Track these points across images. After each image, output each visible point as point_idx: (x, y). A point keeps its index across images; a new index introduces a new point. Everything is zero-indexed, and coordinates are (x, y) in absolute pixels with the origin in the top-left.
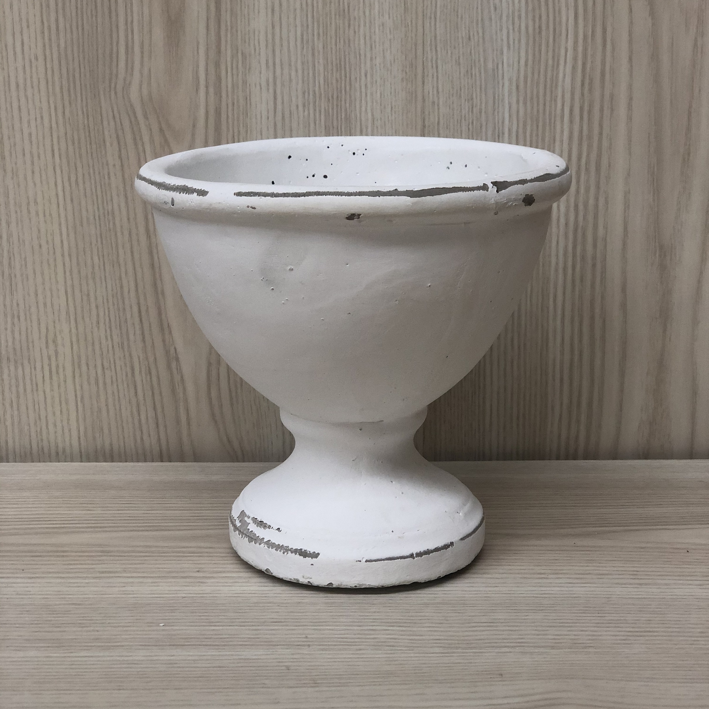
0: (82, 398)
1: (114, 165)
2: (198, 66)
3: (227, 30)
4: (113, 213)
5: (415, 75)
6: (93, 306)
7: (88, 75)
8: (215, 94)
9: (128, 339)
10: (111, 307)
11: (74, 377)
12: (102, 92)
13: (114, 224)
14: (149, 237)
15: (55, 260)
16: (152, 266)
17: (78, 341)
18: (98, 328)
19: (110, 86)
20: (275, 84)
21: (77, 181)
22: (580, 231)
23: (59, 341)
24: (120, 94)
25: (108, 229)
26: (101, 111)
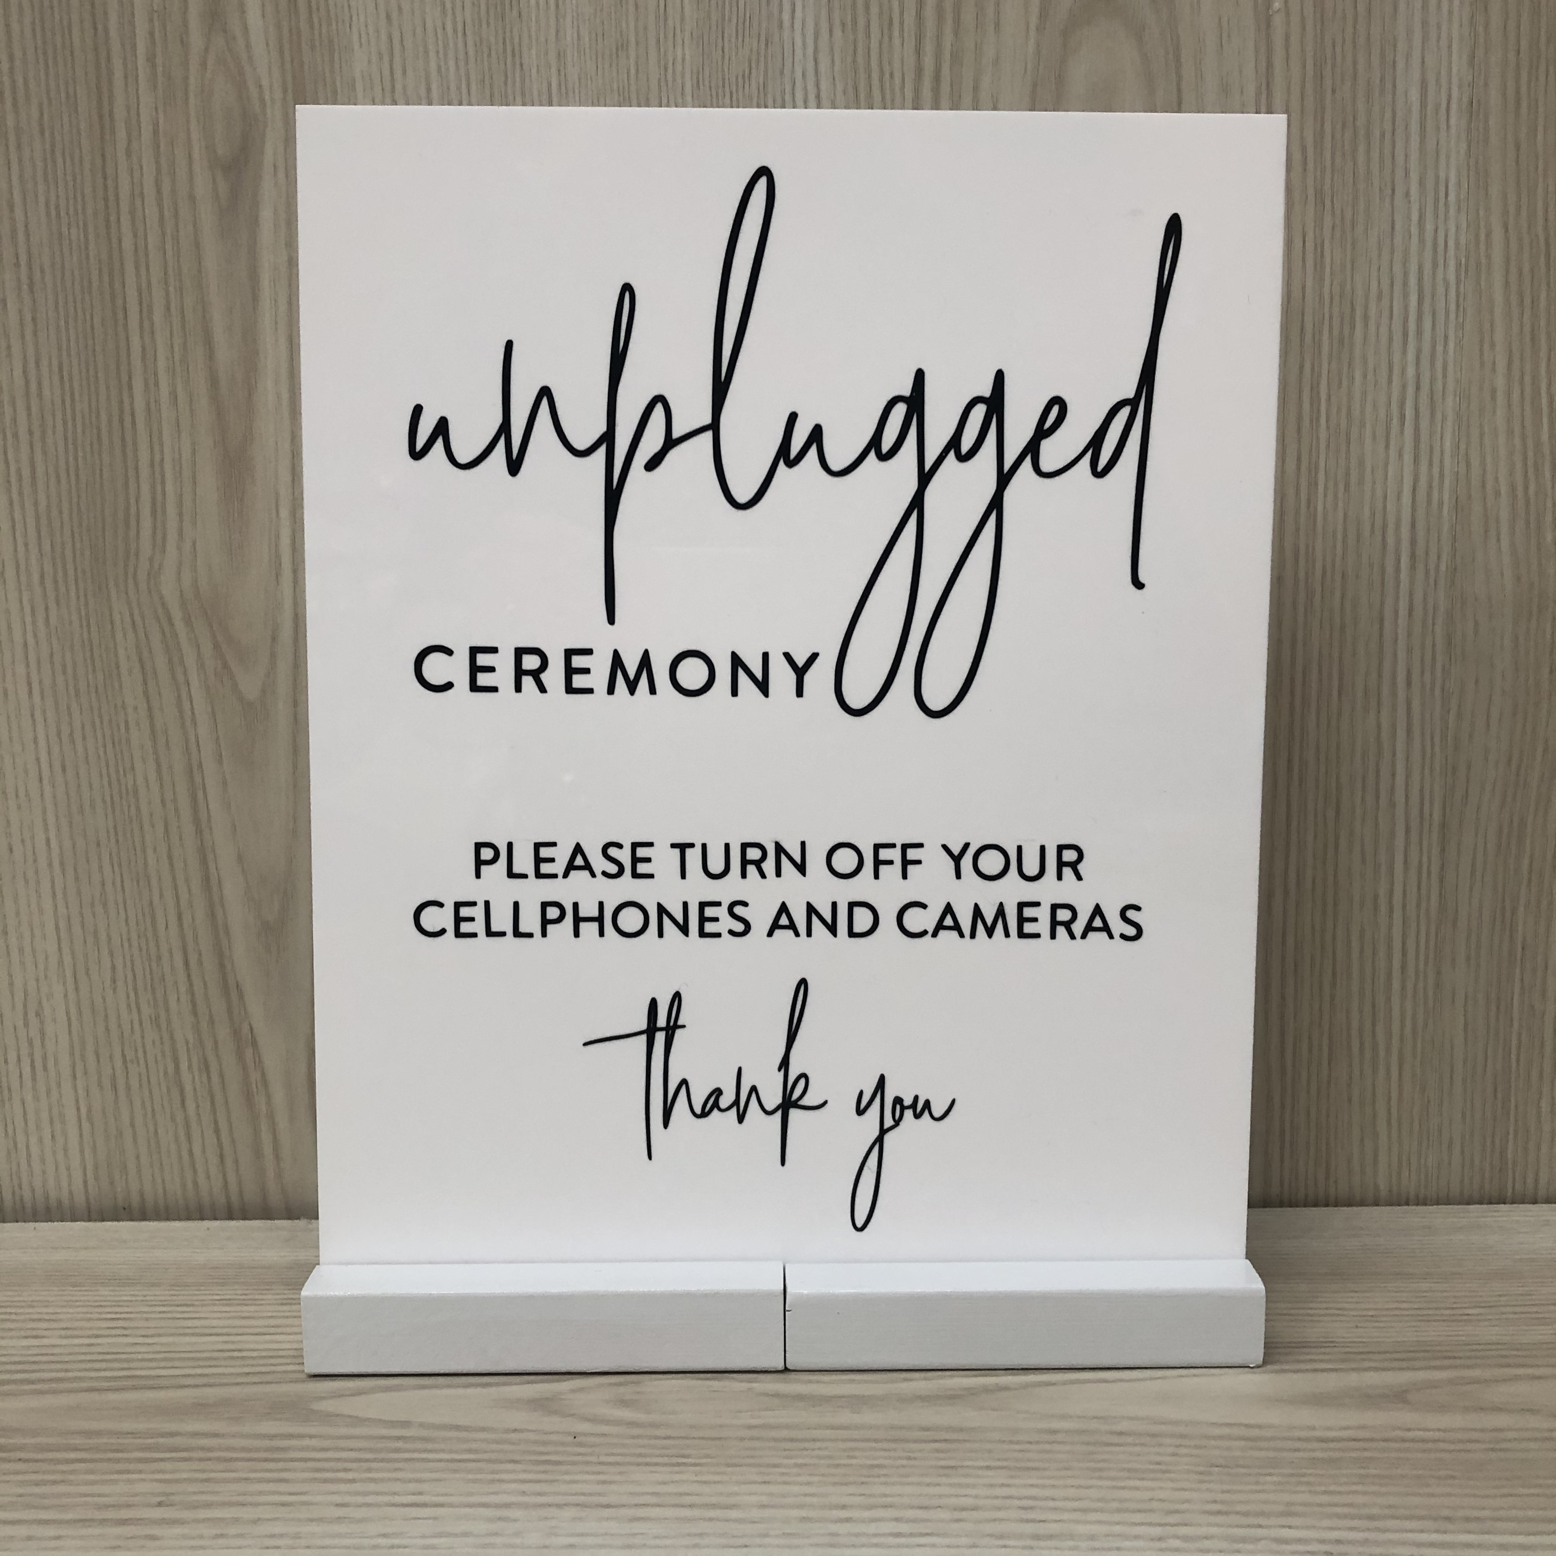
0: (89, 1111)
1: (136, 708)
4: (136, 792)
6: (105, 950)
7: (87, 553)
9: (167, 1010)
10: (136, 955)
11: (74, 1076)
12: (111, 584)
13: (138, 809)
14: (199, 831)
15: (37, 872)
16: (206, 879)
17: (80, 1013)
18: (115, 990)
19: (126, 574)
21: (71, 734)
23: (47, 1012)
24: (143, 586)
25: (127, 817)
26: (111, 615)
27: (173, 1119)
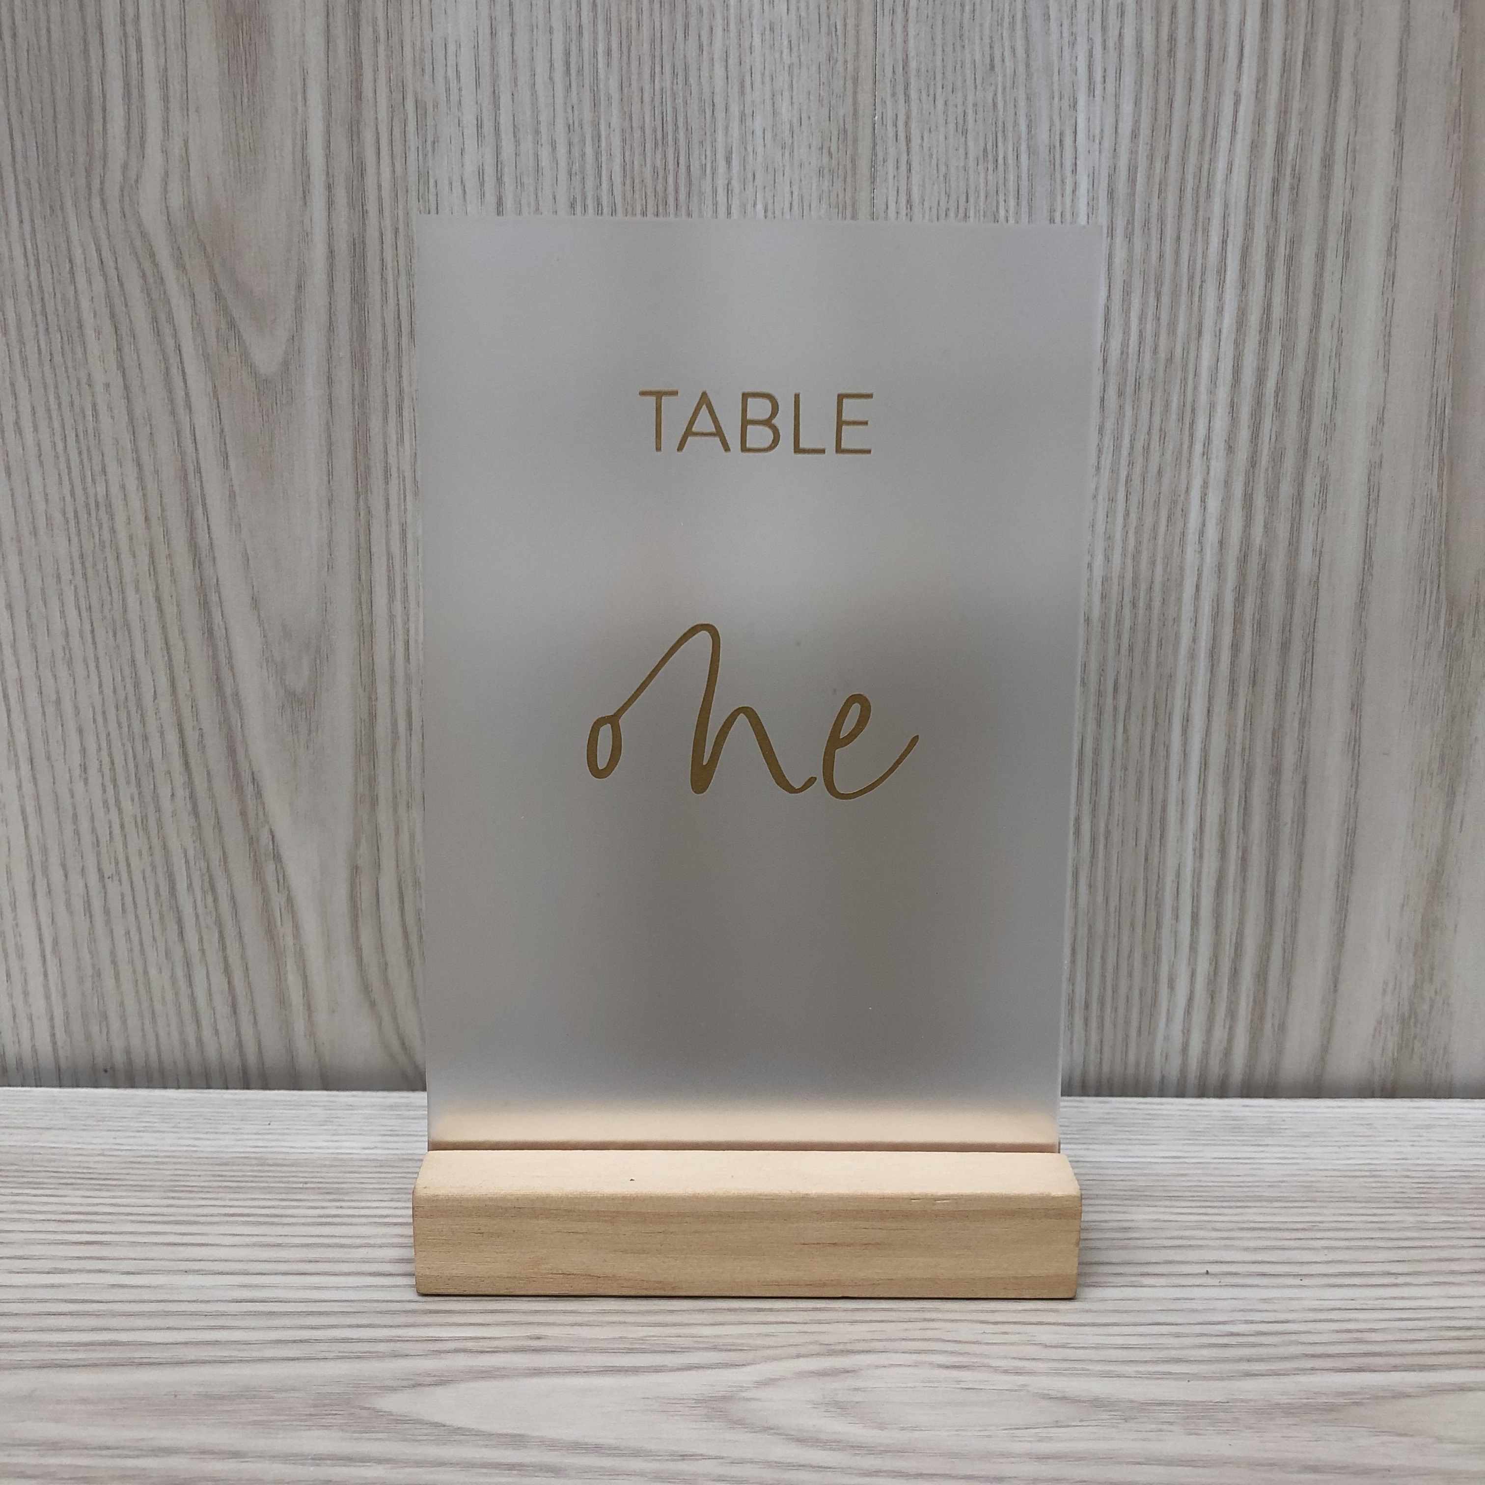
0: (56, 942)
1: (107, 385)
2: (305, 134)
3: (377, 40)
4: (109, 506)
5: (853, 161)
6: (71, 726)
7: (32, 152)
8: (351, 205)
9: (158, 810)
10: (115, 734)
11: (34, 896)
12: (69, 203)
13: (113, 530)
14: (197, 563)
16: (209, 632)
17: (39, 811)
18: (86, 780)
19: (89, 187)
20: (499, 180)
21: (17, 423)
22: (1254, 561)
24: (114, 207)
25: (97, 541)
26: (69, 250)
27: (168, 954)
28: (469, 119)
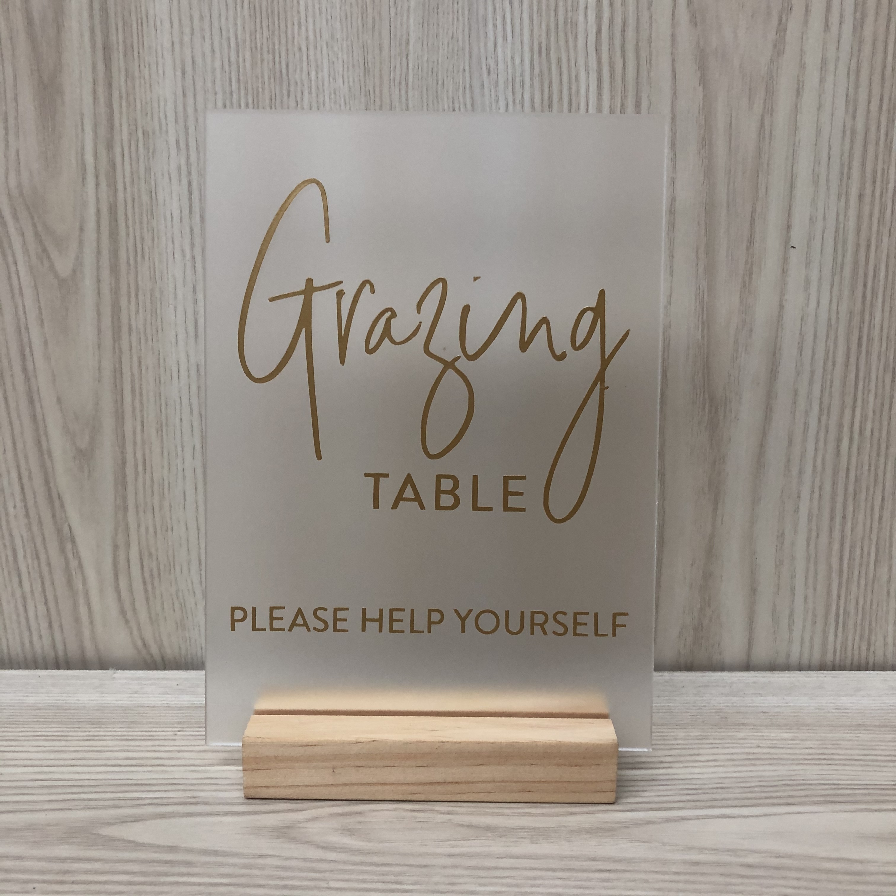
2: (83, 148)
3: (121, 97)
8: (109, 186)
20: (189, 173)
28: (172, 140)
